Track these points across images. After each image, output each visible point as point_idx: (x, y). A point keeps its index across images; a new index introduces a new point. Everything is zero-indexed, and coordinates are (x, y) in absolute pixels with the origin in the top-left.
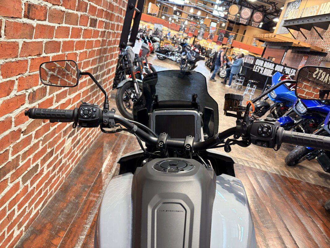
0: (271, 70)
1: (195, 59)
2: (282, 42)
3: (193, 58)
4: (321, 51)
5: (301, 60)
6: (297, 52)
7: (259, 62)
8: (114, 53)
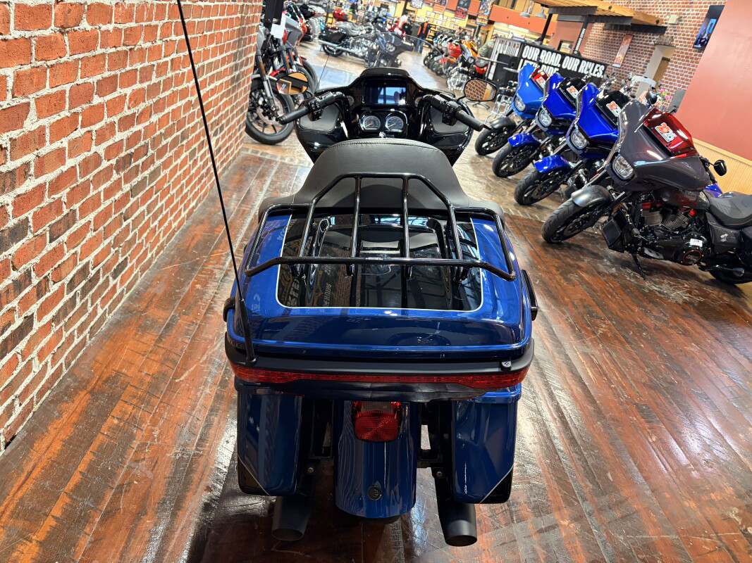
0: (554, 67)
1: (394, 49)
2: (578, 7)
3: (390, 46)
4: (655, 24)
5: (620, 44)
6: (613, 27)
7: (531, 53)
8: (252, 35)
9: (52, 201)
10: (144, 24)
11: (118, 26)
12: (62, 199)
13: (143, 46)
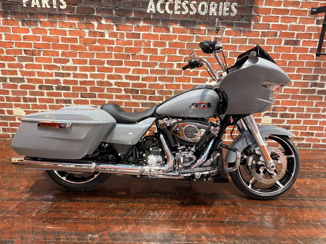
9: (81, 86)
10: (142, 47)
11: (120, 46)
12: (87, 88)
13: (143, 54)
